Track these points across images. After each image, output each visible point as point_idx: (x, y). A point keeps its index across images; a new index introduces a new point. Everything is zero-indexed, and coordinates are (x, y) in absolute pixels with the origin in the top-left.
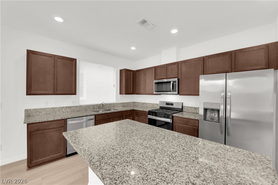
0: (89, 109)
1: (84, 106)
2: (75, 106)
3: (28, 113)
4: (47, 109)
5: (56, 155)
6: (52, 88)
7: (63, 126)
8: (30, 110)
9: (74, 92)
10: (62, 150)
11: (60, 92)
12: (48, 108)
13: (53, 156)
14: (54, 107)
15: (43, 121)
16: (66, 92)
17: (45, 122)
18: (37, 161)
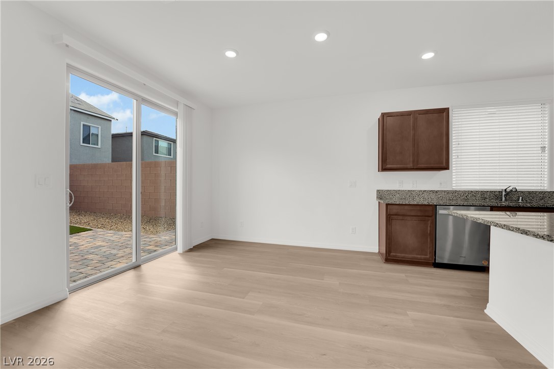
0: (474, 198)
1: (462, 191)
2: (445, 191)
3: (381, 195)
4: (402, 191)
5: (419, 256)
6: (411, 160)
7: (430, 215)
8: (382, 190)
9: (444, 165)
10: (429, 253)
11: (423, 166)
12: (404, 191)
13: (415, 256)
14: (411, 189)
15: (404, 203)
16: (432, 165)
17: (406, 205)
18: (396, 255)
